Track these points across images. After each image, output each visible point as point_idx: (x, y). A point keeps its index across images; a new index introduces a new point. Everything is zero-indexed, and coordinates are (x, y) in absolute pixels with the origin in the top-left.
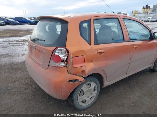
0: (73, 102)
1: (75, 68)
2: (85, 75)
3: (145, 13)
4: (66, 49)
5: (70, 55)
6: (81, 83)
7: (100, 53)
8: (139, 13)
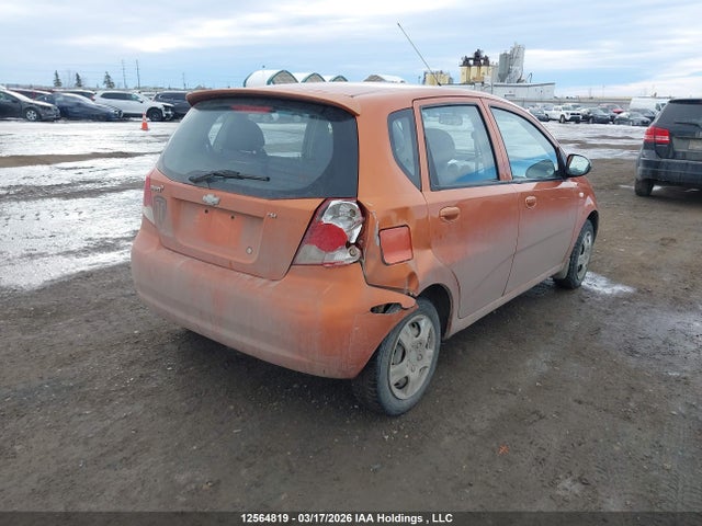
0: (375, 386)
1: (388, 265)
2: (417, 288)
3: (473, 84)
4: (358, 203)
5: (374, 224)
6: (406, 313)
7: (448, 217)
8: (451, 82)
